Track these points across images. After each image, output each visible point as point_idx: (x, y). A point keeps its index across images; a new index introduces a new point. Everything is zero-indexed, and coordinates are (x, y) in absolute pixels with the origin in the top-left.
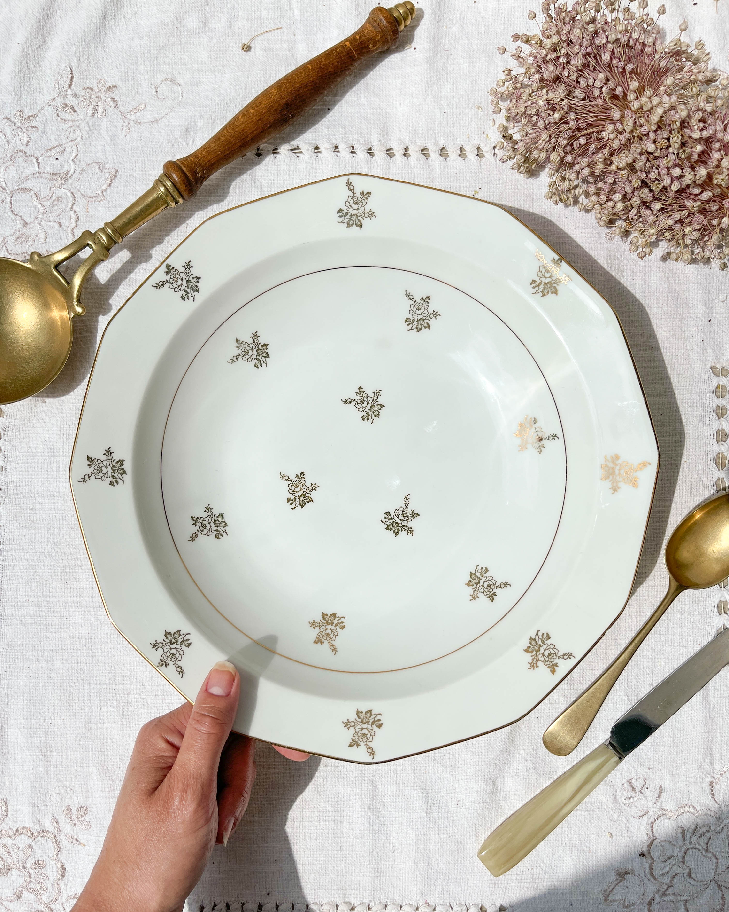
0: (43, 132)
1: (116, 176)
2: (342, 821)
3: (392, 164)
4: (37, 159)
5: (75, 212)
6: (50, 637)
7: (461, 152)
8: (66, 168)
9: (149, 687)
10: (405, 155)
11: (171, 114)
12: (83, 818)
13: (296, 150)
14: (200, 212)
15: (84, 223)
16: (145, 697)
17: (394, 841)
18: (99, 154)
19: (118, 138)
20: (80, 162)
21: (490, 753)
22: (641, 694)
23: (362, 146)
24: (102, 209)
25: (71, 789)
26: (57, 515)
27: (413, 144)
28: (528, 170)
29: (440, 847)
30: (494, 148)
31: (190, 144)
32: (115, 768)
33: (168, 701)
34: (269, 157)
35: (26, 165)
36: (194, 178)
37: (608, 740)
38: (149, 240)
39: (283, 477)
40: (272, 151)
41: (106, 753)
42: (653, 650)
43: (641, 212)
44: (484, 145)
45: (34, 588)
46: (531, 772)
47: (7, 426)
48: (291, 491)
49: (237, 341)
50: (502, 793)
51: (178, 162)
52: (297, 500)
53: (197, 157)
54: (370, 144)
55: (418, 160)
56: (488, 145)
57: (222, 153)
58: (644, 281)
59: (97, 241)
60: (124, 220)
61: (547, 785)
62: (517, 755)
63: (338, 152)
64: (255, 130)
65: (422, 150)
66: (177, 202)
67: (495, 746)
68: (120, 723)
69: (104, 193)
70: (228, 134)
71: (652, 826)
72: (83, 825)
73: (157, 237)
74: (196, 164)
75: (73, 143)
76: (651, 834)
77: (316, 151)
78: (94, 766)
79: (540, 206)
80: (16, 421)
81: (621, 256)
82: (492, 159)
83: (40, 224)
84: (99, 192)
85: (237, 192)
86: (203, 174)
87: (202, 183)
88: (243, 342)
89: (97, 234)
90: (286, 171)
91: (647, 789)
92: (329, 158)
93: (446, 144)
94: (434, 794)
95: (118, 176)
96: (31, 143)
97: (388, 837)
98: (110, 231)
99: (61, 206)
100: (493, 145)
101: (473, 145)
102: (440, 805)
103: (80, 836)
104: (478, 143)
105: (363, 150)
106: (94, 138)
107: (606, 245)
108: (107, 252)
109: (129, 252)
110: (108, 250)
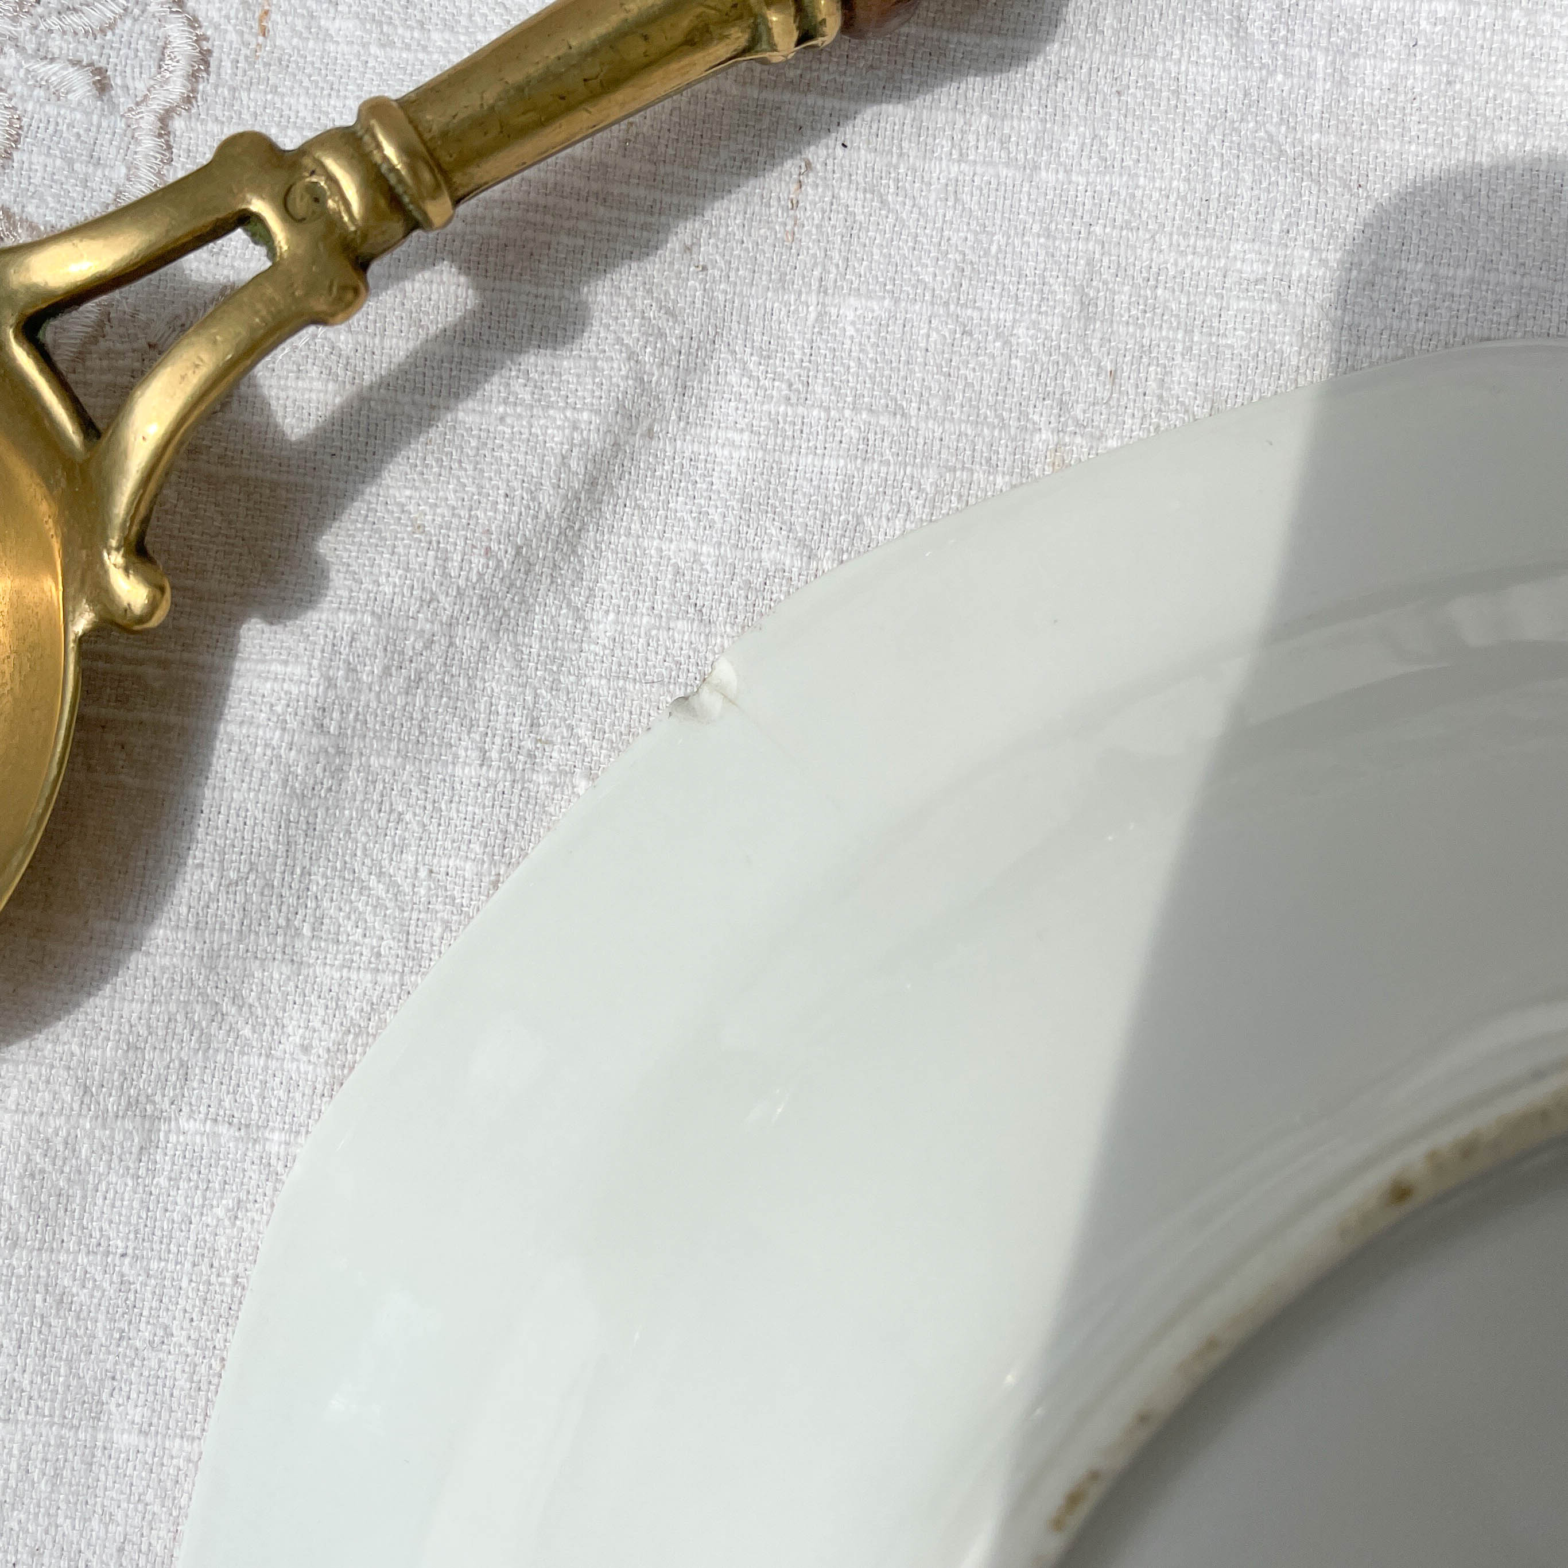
5: (193, 22)
14: (888, 108)
15: (233, 89)
38: (582, 225)
59: (300, 204)
60: (490, 97)
66: (807, 35)
73: (631, 217)
89: (307, 161)
98: (390, 151)
108: (351, 276)
109: (462, 279)
110: (362, 265)
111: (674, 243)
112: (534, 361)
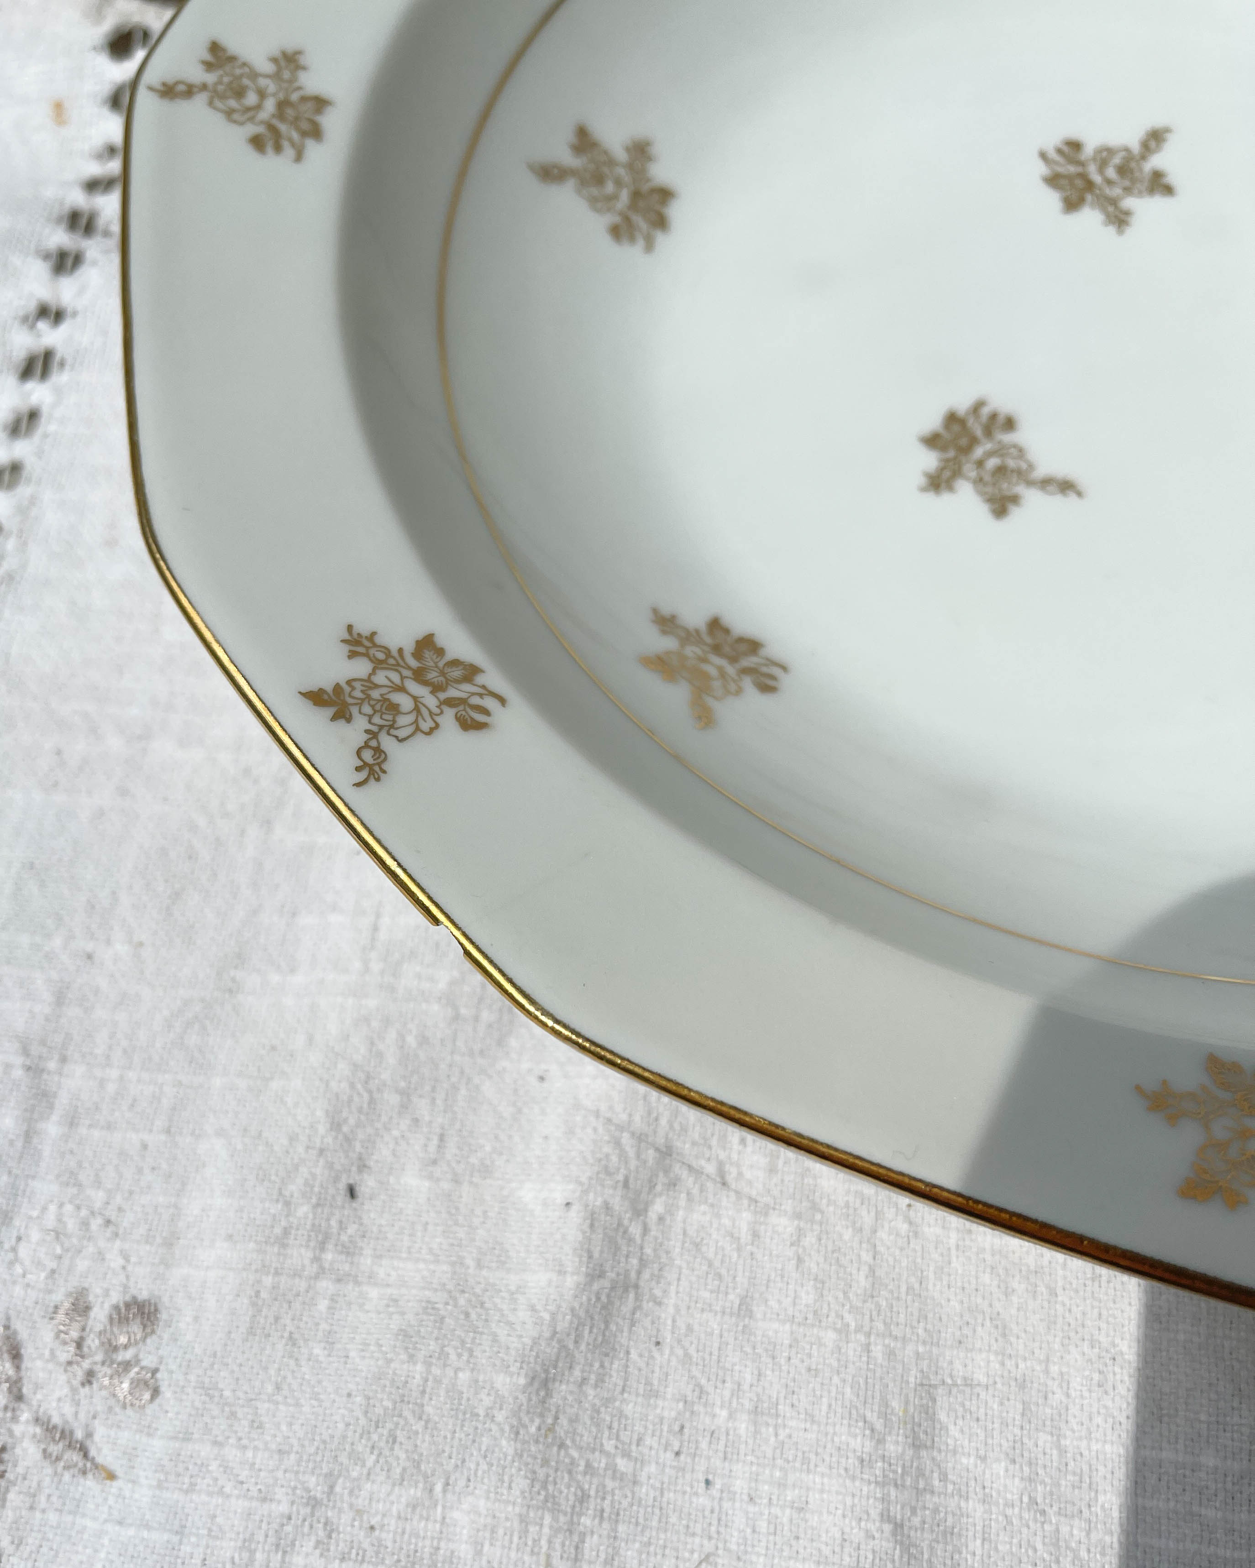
12: (130, 1354)
25: (109, 1221)
72: (125, 1386)
103: (100, 1432)
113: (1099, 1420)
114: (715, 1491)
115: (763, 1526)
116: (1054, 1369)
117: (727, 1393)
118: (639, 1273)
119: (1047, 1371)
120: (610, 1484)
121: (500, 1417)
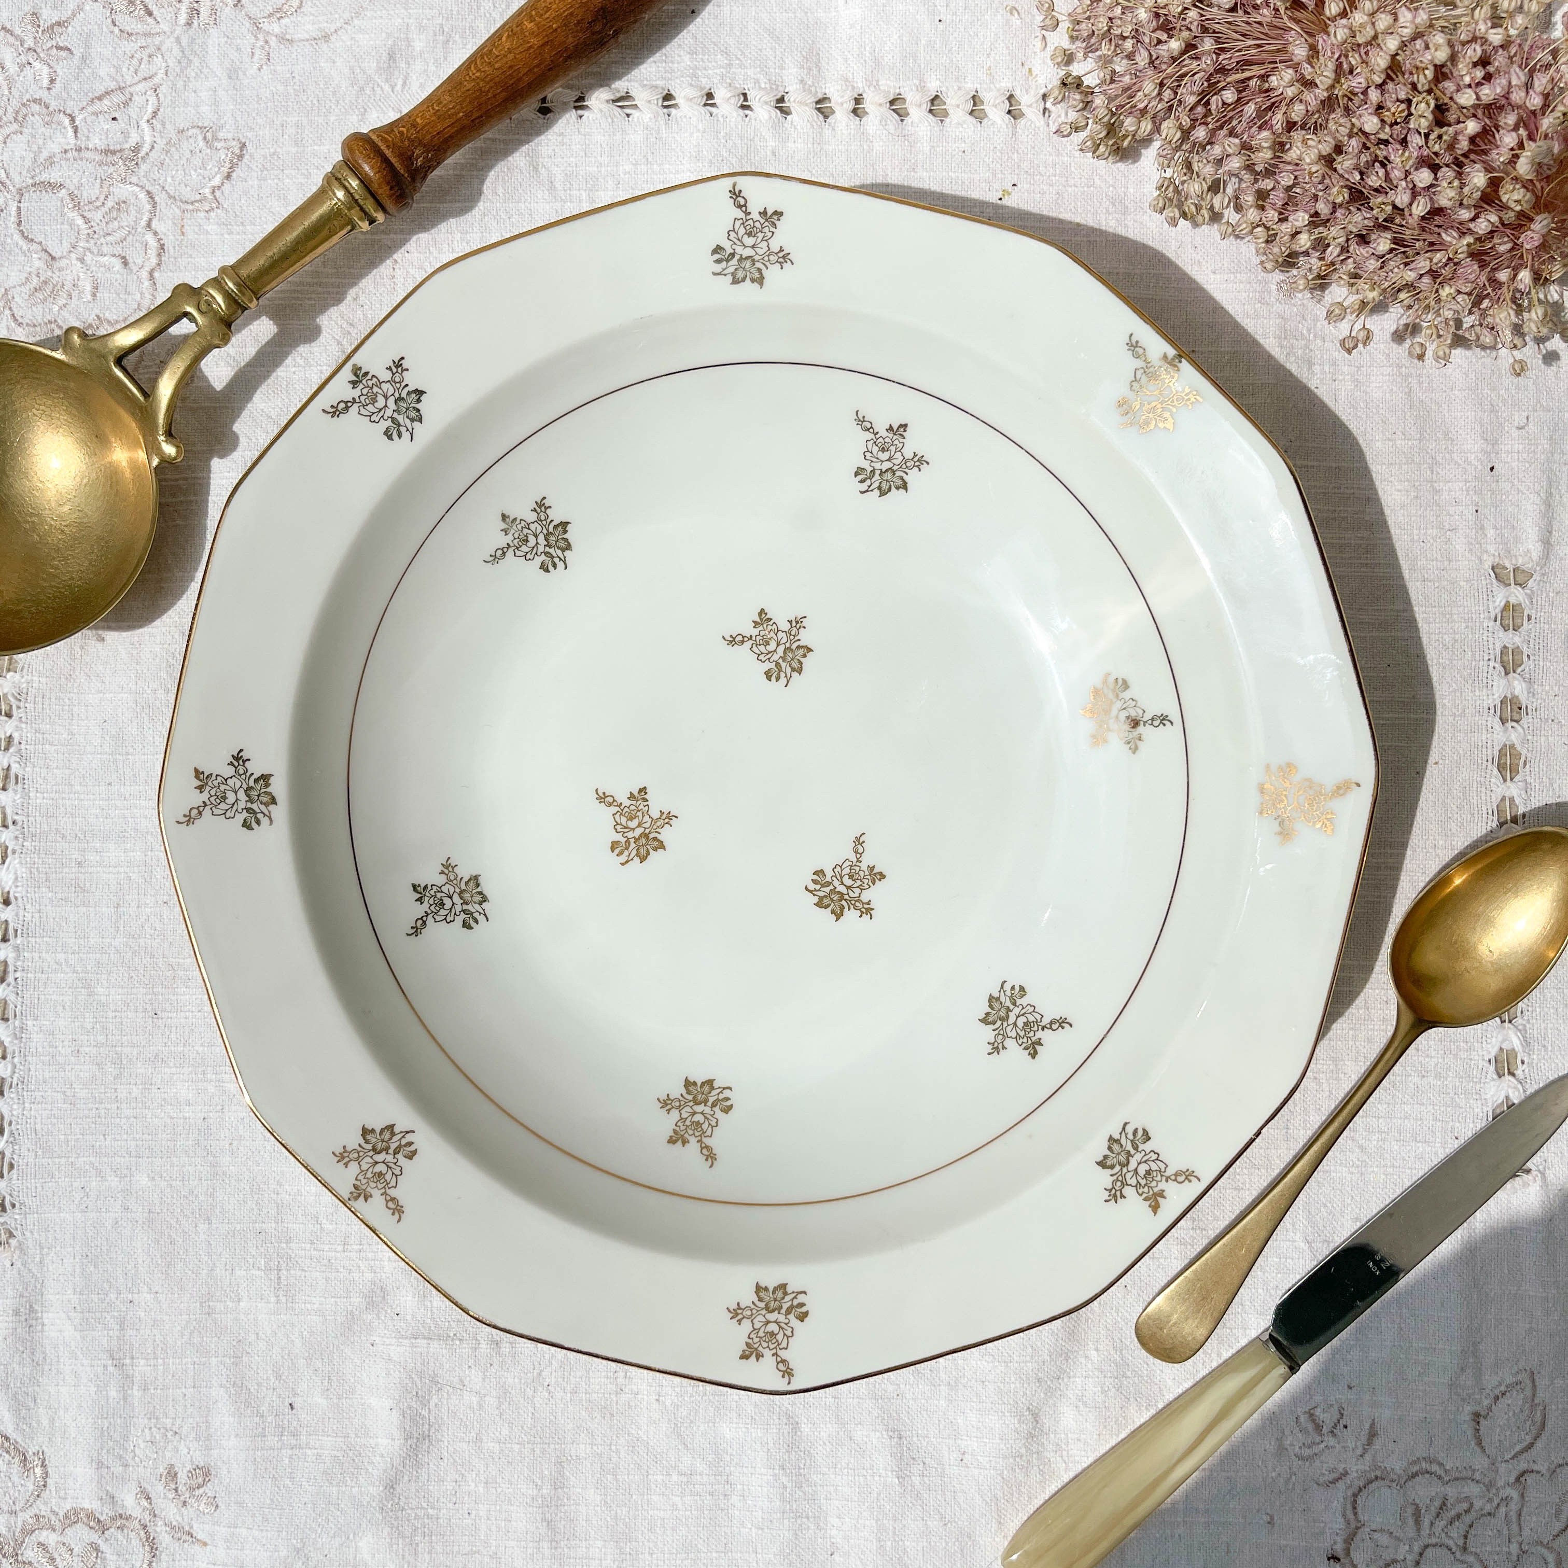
0: (84, 59)
1: (241, 157)
2: (729, 1493)
3: (827, 131)
4: (73, 120)
5: (156, 233)
6: (125, 1127)
7: (975, 105)
8: (134, 139)
9: (331, 1227)
10: (855, 111)
11: (356, 22)
12: (201, 1491)
13: (623, 101)
14: (420, 235)
15: (175, 258)
16: (322, 1246)
17: (834, 1532)
18: (205, 109)
19: (245, 74)
20: (163, 124)
21: (1028, 1358)
22: (1336, 1238)
23: (762, 93)
24: (212, 228)
25: (176, 1433)
26: (133, 876)
27: (872, 88)
28: (1115, 147)
29: (925, 1544)
30: (1044, 97)
31: (399, 87)
32: (264, 1389)
33: (370, 1255)
34: (567, 116)
35: (48, 131)
36: (408, 168)
37: (1267, 1330)
38: (313, 296)
39: (602, 798)
40: (572, 104)
41: (245, 1359)
42: (1362, 1148)
43: (1351, 249)
44: (1024, 91)
45: (89, 1026)
46: (1110, 1394)
47: (25, 691)
48: (618, 827)
49: (504, 517)
50: (1052, 1436)
51: (374, 137)
52: (633, 845)
53: (414, 125)
54: (781, 89)
55: (883, 121)
56: (1032, 92)
57: (466, 115)
58: (1357, 383)
59: (204, 307)
60: (262, 262)
61: (1142, 1421)
62: (1083, 1360)
63: (713, 105)
64: (537, 66)
65: (892, 102)
66: (372, 221)
67: (1039, 1344)
68: (273, 1299)
69: (218, 193)
70: (478, 74)
71: (1355, 1501)
72: (202, 1505)
73: (331, 290)
74: (412, 141)
75: (149, 84)
76: (1351, 1516)
77: (666, 103)
78: (221, 1386)
79: (1141, 223)
80: (43, 680)
81: (1309, 331)
82: (1040, 121)
83: (82, 260)
84: (207, 191)
85: (500, 191)
86: (428, 160)
87: (424, 177)
88: (515, 519)
89: (203, 292)
90: (604, 145)
91: (1346, 1427)
92: (695, 119)
93: (944, 89)
94: (915, 1439)
95: (246, 157)
96: (58, 85)
97: (822, 1524)
98: (231, 285)
99: (127, 220)
100: (1042, 92)
101: (998, 90)
102: (927, 1461)
103: (195, 1526)
104: (1010, 86)
105: (766, 103)
106: (193, 74)
107: (1277, 307)
108: (226, 330)
109: (271, 322)
110: (229, 325)
111: (349, 298)
112: (303, 349)
113: (632, 1466)
114: (473, 1516)
115: (494, 1528)
116: (613, 1448)
117: (474, 1476)
118: (429, 1431)
119: (611, 1449)
120: (426, 1521)
121: (374, 1504)
